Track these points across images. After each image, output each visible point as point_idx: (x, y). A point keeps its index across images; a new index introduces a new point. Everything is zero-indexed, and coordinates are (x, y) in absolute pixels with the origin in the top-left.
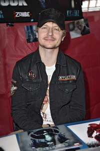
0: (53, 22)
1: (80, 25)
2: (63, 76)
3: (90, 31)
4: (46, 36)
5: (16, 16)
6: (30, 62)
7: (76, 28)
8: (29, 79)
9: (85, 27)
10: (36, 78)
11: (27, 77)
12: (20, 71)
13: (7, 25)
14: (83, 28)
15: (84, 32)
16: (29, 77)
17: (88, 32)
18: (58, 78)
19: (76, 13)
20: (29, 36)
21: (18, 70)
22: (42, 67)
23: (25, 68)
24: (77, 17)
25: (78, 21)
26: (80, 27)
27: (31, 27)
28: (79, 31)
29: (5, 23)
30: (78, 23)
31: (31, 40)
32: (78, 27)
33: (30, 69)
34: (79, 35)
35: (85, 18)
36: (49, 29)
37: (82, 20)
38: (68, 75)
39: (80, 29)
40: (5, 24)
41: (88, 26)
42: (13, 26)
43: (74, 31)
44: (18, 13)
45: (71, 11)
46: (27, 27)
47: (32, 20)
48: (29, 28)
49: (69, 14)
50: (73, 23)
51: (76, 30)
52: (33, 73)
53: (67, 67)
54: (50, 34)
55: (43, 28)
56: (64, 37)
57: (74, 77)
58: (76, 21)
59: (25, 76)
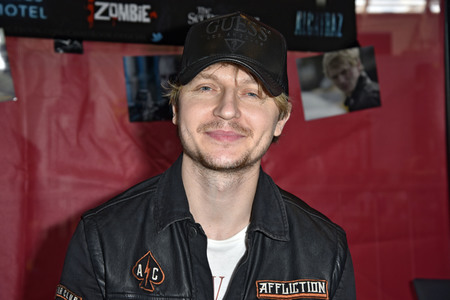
1: (344, 72)
3: (383, 98)
4: (211, 118)
5: (97, 16)
7: (327, 82)
9: (361, 79)
10: (165, 288)
11: (129, 283)
12: (98, 253)
13: (58, 46)
14: (354, 83)
15: (358, 100)
16: (136, 281)
17: (375, 102)
19: (333, 25)
20: (139, 97)
21: (91, 250)
23: (121, 243)
24: (335, 38)
25: (334, 54)
26: (342, 79)
27: (151, 62)
28: (337, 92)
29: (47, 36)
30: (336, 62)
31: (146, 113)
32: (335, 78)
33: (141, 249)
34: (336, 110)
35: (365, 47)
36: (224, 90)
37: (354, 52)
39: (343, 87)
40: (49, 43)
41: (374, 78)
42: (79, 51)
43: (318, 92)
44: (105, 5)
45: (311, 17)
46: (136, 60)
47: (157, 37)
48: (143, 65)
49: (304, 26)
50: (318, 61)
51: (328, 90)
52: (153, 265)
53: (292, 244)
54: (228, 113)
55: (197, 89)
56: (283, 123)
57: (322, 287)
58: (327, 55)
59: (123, 279)
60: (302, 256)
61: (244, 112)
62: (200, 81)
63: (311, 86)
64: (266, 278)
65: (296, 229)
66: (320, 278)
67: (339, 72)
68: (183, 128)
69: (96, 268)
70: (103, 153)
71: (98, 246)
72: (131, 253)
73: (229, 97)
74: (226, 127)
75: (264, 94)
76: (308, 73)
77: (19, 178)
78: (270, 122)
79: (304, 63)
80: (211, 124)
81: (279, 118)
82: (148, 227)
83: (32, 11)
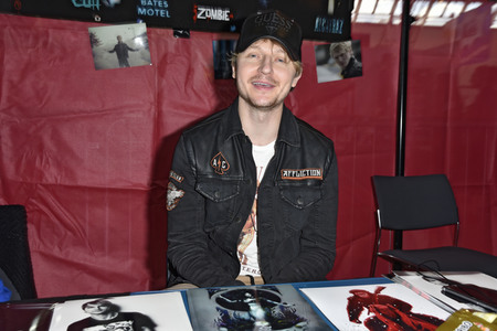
0: (273, 41)
1: (342, 55)
2: (292, 168)
3: (365, 70)
5: (199, 16)
6: (215, 134)
7: (332, 61)
8: (214, 174)
9: (352, 59)
10: (229, 172)
11: (209, 170)
12: (191, 153)
13: (175, 34)
14: (347, 62)
15: (349, 71)
16: (213, 169)
17: (359, 73)
18: (280, 174)
19: (337, 27)
22: (244, 146)
23: (204, 147)
24: (338, 34)
26: (341, 59)
28: (338, 66)
29: (170, 27)
30: (338, 49)
31: (225, 74)
32: (337, 58)
33: (215, 151)
34: (337, 77)
35: (356, 41)
36: (265, 58)
37: (349, 43)
38: (303, 167)
39: (341, 64)
40: (171, 31)
42: (188, 37)
43: (327, 66)
44: (203, 10)
45: (324, 21)
46: (220, 42)
47: (233, 28)
48: (224, 45)
49: (320, 26)
50: (327, 48)
51: (332, 65)
52: (222, 160)
53: (302, 149)
54: (267, 70)
55: (249, 56)
56: (297, 79)
57: (319, 173)
58: (332, 44)
59: (206, 167)
60: (307, 156)
61: (275, 71)
62: (250, 50)
63: (323, 62)
64: (287, 168)
65: (305, 141)
66: (318, 168)
67: (339, 55)
68: (239, 80)
69: (190, 162)
70: (199, 97)
71: (191, 149)
72: (210, 153)
73: (268, 61)
74: (264, 79)
75: (288, 59)
76: (321, 54)
77: (153, 110)
78: (290, 78)
79: (319, 48)
80: (256, 77)
81: (296, 76)
82: (219, 138)
83: (162, 13)
